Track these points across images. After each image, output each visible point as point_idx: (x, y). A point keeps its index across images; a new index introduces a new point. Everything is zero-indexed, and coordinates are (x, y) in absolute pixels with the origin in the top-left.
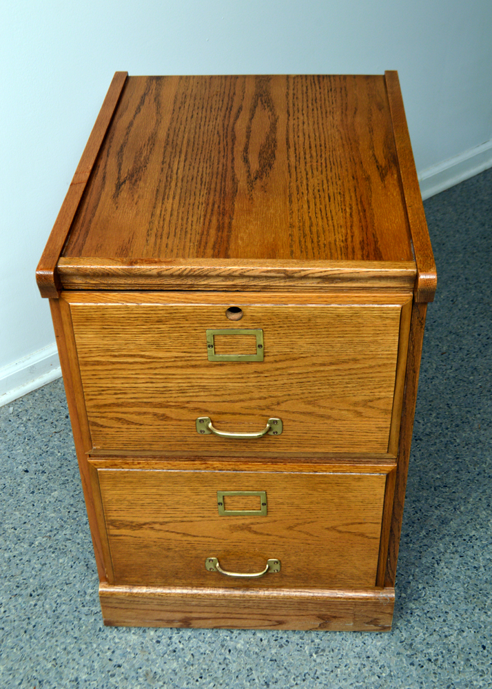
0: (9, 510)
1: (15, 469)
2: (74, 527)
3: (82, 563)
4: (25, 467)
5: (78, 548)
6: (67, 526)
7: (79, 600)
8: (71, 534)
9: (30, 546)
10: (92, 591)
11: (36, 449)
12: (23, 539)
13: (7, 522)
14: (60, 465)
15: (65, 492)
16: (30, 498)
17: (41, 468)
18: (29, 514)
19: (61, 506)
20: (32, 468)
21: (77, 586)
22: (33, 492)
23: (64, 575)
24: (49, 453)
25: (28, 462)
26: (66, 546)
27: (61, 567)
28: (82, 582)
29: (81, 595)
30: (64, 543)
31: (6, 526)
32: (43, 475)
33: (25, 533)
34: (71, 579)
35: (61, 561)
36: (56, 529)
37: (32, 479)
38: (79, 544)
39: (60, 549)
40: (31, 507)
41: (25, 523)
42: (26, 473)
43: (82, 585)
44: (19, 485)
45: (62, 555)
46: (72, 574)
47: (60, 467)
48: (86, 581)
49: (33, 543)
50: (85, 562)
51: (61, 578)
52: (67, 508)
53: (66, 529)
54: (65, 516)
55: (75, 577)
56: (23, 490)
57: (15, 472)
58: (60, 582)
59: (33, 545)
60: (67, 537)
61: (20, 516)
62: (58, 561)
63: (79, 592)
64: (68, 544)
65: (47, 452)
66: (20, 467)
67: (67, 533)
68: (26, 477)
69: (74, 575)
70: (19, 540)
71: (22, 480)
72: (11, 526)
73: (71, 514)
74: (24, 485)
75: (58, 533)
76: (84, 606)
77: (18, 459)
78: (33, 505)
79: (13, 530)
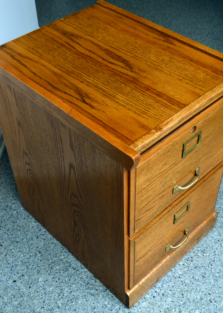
0: (30, 303)
1: (8, 285)
2: (67, 285)
3: (89, 296)
4: (12, 280)
5: (79, 292)
6: (63, 288)
7: (107, 310)
8: (69, 289)
9: (59, 308)
10: (107, 302)
11: (6, 269)
12: (52, 308)
13: (35, 308)
14: (26, 267)
15: (43, 276)
16: (32, 290)
17: (19, 275)
18: (41, 297)
19: (49, 282)
20: (15, 278)
21: (99, 306)
22: (30, 287)
23: (88, 306)
24: (14, 266)
25: (10, 277)
26: (74, 295)
27: (83, 305)
28: (99, 302)
29: (105, 307)
30: (71, 295)
31: (38, 310)
32: (25, 277)
33: (50, 305)
34: (93, 305)
35: (80, 302)
36: (60, 293)
37: (21, 282)
38: (77, 290)
39: (73, 299)
40: (37, 293)
41: (44, 302)
42: (16, 282)
43: (100, 304)
44: (19, 290)
45: (77, 300)
46: (91, 303)
47: (28, 268)
48: (100, 301)
49: (59, 306)
50: (89, 294)
51: (89, 309)
52: (54, 281)
53: (65, 289)
54: (57, 284)
55: (93, 303)
56: (23, 289)
57: (10, 286)
58: (91, 310)
59: (60, 307)
60: (69, 291)
61: (38, 301)
62: (78, 304)
63: (102, 307)
64: (73, 293)
65: (13, 266)
66: (9, 282)
67: (67, 290)
68: (18, 283)
69: (92, 303)
70: (51, 310)
71: (18, 286)
72: (40, 308)
73: (58, 282)
74: (22, 288)
75: (63, 293)
76: (112, 310)
77: (3, 279)
78: (38, 292)
79: (43, 309)
